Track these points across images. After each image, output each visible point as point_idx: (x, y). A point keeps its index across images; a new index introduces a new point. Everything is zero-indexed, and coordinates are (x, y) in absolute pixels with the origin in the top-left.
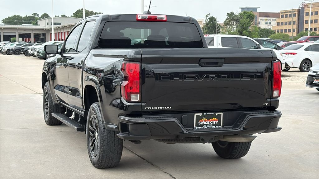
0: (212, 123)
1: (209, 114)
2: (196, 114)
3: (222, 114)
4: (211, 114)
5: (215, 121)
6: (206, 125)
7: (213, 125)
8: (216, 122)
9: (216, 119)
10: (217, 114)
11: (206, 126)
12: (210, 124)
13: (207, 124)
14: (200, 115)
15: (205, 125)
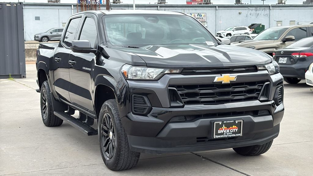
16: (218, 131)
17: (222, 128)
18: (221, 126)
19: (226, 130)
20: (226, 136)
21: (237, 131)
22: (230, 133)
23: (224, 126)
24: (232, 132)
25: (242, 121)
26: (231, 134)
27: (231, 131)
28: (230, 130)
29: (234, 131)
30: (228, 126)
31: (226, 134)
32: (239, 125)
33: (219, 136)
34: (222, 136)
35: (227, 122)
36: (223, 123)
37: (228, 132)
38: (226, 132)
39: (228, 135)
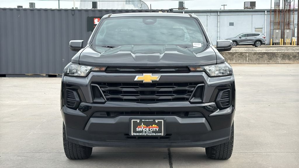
16: (137, 129)
17: (141, 126)
18: (140, 124)
19: (144, 129)
20: (146, 134)
21: (157, 130)
22: (149, 132)
23: (142, 124)
24: (152, 131)
25: (162, 121)
26: (151, 133)
27: (151, 129)
28: (149, 129)
29: (155, 130)
30: (147, 124)
31: (145, 133)
32: (159, 124)
33: (137, 134)
34: (140, 134)
35: (146, 120)
36: (141, 121)
37: (147, 130)
38: (146, 130)
39: (147, 133)
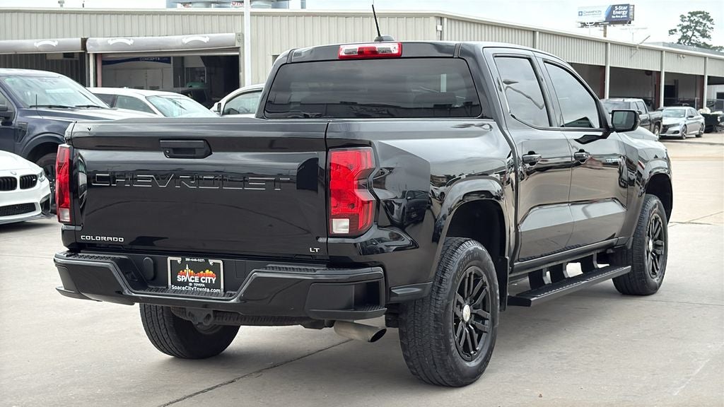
0: (204, 282)
1: (196, 260)
2: (170, 259)
3: (220, 262)
4: (198, 260)
5: (209, 276)
6: (193, 283)
7: (207, 285)
8: (211, 280)
9: (211, 272)
10: (211, 262)
11: (192, 286)
12: (200, 282)
13: (193, 281)
14: (179, 260)
15: (191, 284)
